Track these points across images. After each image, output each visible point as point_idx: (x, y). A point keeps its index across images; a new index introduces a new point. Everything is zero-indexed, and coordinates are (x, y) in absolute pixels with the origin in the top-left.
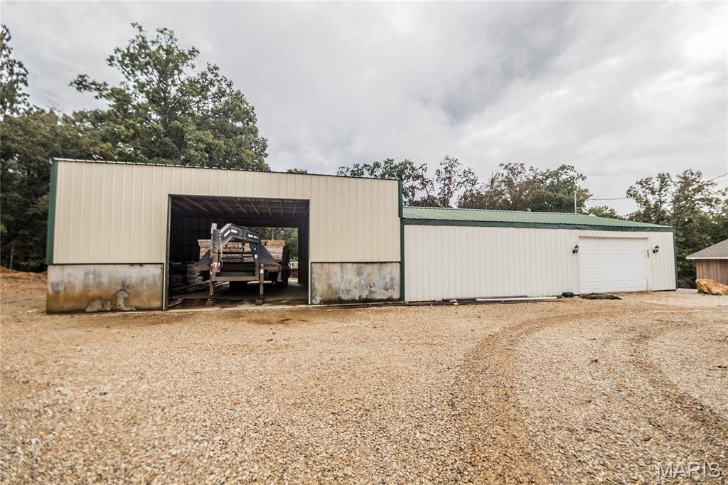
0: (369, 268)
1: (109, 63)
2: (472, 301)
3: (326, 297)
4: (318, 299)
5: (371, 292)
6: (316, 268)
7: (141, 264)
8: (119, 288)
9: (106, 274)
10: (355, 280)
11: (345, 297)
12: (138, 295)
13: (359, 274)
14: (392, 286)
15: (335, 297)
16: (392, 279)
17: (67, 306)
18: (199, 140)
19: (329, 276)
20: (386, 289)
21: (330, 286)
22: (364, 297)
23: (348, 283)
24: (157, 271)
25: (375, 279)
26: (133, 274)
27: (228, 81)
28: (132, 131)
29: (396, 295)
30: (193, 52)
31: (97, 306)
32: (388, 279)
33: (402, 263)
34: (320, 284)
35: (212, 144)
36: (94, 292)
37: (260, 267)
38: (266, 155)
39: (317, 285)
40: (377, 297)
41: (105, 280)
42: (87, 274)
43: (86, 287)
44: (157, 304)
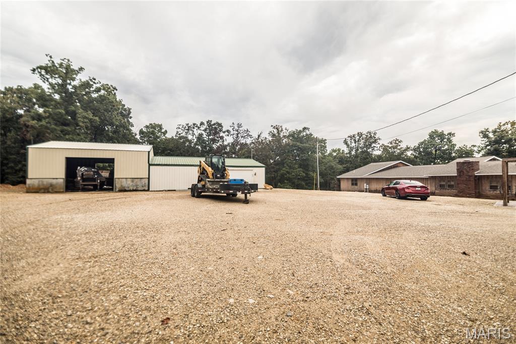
0: (136, 180)
1: (32, 72)
2: (175, 190)
3: (120, 189)
4: (117, 190)
5: (137, 188)
6: (117, 180)
7: (57, 179)
8: (49, 185)
9: (45, 182)
10: (131, 184)
11: (127, 189)
12: (56, 188)
13: (133, 182)
14: (145, 186)
15: (123, 189)
16: (145, 183)
17: (33, 191)
18: (85, 117)
19: (121, 182)
20: (143, 187)
21: (122, 186)
22: (134, 189)
23: (128, 184)
24: (62, 180)
25: (138, 183)
26: (54, 181)
27: (102, 83)
28: (48, 114)
29: (147, 189)
30: (81, 69)
31: (43, 191)
32: (143, 183)
33: (149, 178)
34: (117, 184)
35: (92, 119)
36: (42, 187)
37: (98, 180)
38: (131, 118)
39: (117, 185)
40: (139, 189)
41: (45, 183)
42: (39, 181)
43: (39, 185)
44: (62, 190)
